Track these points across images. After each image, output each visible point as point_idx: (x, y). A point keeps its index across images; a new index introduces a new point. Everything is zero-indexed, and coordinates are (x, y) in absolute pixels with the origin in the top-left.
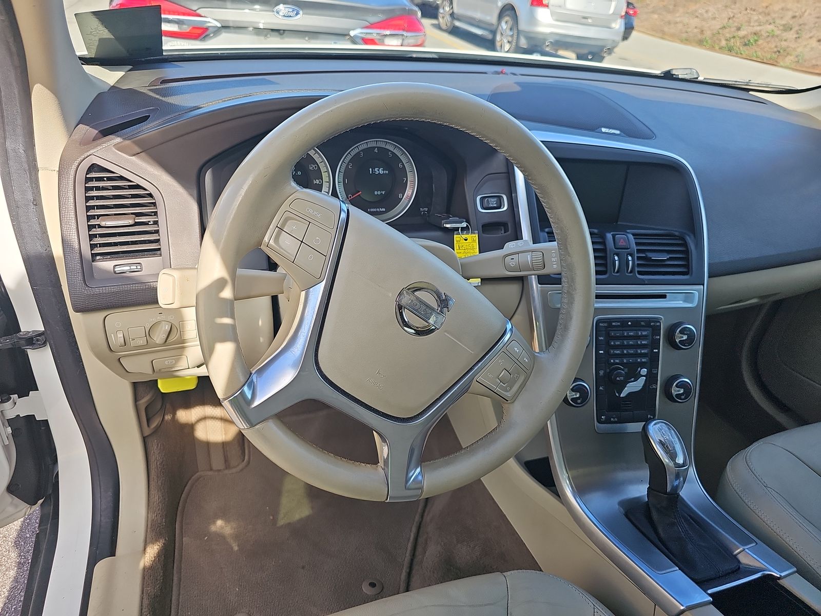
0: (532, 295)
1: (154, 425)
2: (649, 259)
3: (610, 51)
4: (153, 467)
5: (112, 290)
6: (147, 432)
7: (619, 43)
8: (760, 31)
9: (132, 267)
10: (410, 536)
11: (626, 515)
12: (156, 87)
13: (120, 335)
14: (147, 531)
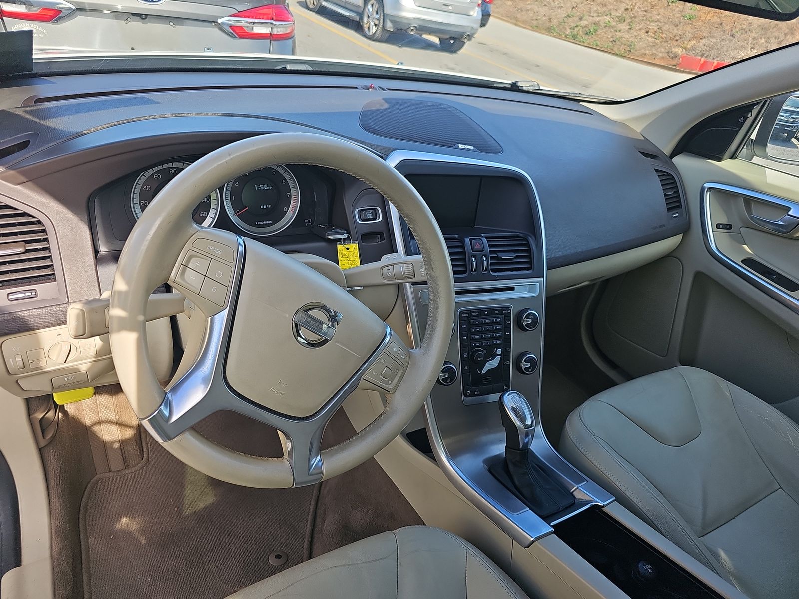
0: (407, 294)
1: (49, 436)
2: (501, 259)
3: (470, 37)
4: (51, 476)
5: (9, 317)
6: (43, 443)
7: (477, 30)
8: (599, 22)
9: (27, 294)
10: (310, 509)
11: (490, 471)
12: (31, 109)
13: (19, 359)
14: (52, 538)
